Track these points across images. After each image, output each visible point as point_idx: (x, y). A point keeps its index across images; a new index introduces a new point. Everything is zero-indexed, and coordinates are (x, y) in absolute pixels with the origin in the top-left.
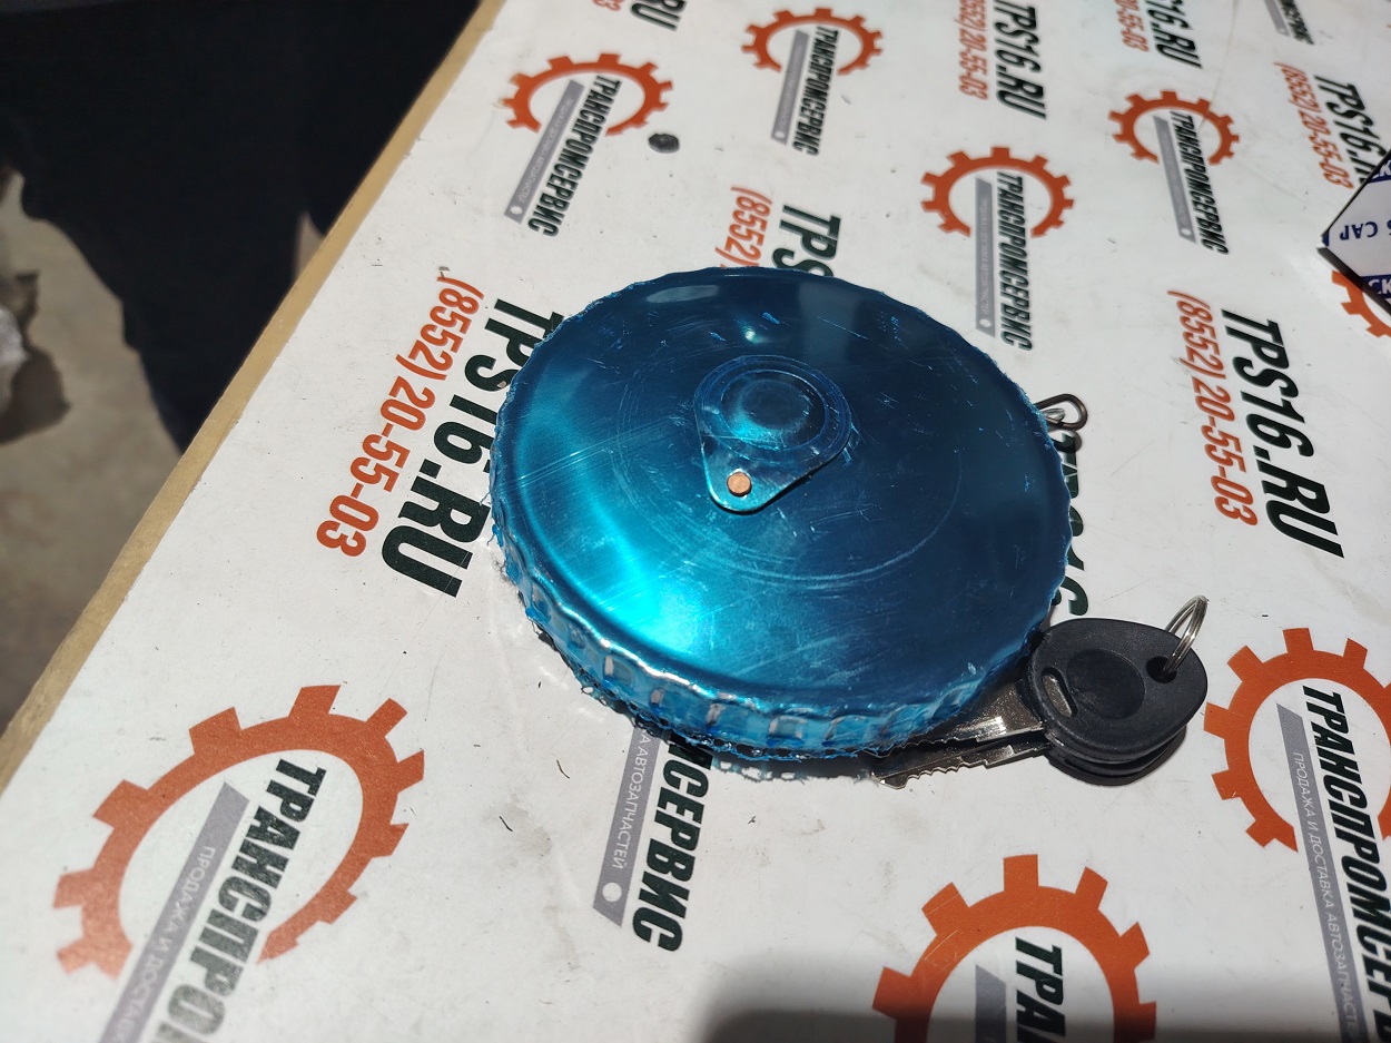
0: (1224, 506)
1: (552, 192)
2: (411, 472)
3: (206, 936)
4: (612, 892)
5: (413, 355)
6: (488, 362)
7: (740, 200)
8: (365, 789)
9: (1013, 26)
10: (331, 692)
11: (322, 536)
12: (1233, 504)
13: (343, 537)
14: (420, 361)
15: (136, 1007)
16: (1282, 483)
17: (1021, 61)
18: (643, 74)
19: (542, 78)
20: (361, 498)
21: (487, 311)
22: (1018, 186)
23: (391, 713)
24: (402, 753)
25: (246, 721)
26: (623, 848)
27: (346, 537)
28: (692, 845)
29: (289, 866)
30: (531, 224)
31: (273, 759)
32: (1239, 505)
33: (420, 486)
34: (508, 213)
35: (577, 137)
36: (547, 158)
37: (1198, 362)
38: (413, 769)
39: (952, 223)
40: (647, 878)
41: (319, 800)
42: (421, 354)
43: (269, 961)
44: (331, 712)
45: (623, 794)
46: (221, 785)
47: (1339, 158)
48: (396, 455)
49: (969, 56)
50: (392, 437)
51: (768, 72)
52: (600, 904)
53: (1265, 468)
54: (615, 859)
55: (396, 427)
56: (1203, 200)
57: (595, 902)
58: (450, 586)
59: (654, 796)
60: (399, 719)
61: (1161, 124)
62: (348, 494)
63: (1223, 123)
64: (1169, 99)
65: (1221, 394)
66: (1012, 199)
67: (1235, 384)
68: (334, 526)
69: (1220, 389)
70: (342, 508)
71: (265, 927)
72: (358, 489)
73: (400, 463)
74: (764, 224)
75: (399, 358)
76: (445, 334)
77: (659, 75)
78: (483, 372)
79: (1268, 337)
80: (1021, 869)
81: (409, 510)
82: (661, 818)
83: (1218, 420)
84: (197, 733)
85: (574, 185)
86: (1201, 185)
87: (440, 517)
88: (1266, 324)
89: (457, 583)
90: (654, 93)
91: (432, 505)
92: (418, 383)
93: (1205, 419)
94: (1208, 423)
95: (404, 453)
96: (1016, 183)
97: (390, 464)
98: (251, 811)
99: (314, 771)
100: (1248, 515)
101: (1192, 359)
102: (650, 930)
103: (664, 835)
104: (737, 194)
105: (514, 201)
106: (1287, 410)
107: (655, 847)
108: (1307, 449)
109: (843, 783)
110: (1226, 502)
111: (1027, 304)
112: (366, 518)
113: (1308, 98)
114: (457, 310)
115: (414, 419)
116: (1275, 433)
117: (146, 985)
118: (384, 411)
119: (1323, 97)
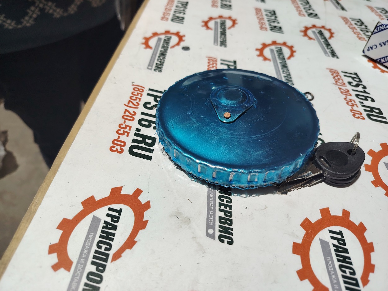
0: (355, 116)
1: (159, 63)
2: (133, 131)
3: (95, 257)
4: (211, 231)
5: (128, 103)
6: (149, 103)
7: (209, 59)
8: (134, 213)
9: (270, 15)
10: (120, 188)
11: (111, 149)
12: (357, 116)
13: (117, 149)
14: (131, 105)
15: (77, 279)
16: (369, 109)
17: (274, 22)
18: (177, 34)
19: (151, 38)
20: (120, 139)
21: (146, 91)
22: (281, 49)
23: (138, 192)
24: (143, 202)
25: (97, 199)
26: (212, 219)
27: (118, 149)
28: (231, 216)
29: (116, 235)
30: (155, 70)
31: (107, 207)
32: (359, 115)
33: (136, 135)
34: (148, 68)
35: (163, 50)
36: (156, 55)
37: (338, 84)
38: (147, 205)
39: (266, 59)
40: (220, 226)
41: (121, 217)
42: (131, 103)
43: (114, 262)
44: (121, 193)
45: (208, 205)
46: (92, 216)
47: (361, 35)
48: (128, 128)
49: (261, 22)
50: (126, 124)
51: (209, 31)
52: (208, 235)
53: (363, 106)
54: (210, 222)
55: (127, 121)
56: (329, 47)
57: (206, 234)
58: (149, 158)
59: (217, 205)
60: (141, 193)
61: (314, 32)
62: (117, 138)
63: (329, 30)
64: (314, 26)
65: (347, 90)
66: (280, 52)
67: (350, 88)
68: (114, 147)
69: (346, 89)
70: (115, 142)
71: (111, 253)
72: (119, 137)
73: (130, 130)
74: (216, 64)
75: (125, 105)
76: (136, 98)
77: (181, 34)
78: (148, 106)
79: (355, 76)
80: (325, 212)
81: (134, 141)
82: (220, 210)
83: (348, 96)
84: (84, 203)
85: (164, 60)
86: (328, 44)
87: (143, 141)
88: (353, 73)
89: (151, 157)
90: (181, 38)
91: (140, 139)
92: (131, 110)
93: (344, 97)
94: (345, 97)
95: (130, 127)
96: (280, 49)
97: (127, 130)
98: (102, 222)
99: (119, 209)
100: (362, 118)
101: (336, 83)
102: (224, 240)
103: (222, 214)
104: (207, 58)
105: (149, 65)
106: (365, 92)
107: (220, 218)
108: (373, 100)
109: (270, 195)
110: (355, 115)
111: (290, 75)
112: (123, 144)
113: (349, 23)
114: (138, 92)
115: (132, 119)
116: (363, 98)
117: (79, 272)
118: (123, 117)
119: (353, 22)
